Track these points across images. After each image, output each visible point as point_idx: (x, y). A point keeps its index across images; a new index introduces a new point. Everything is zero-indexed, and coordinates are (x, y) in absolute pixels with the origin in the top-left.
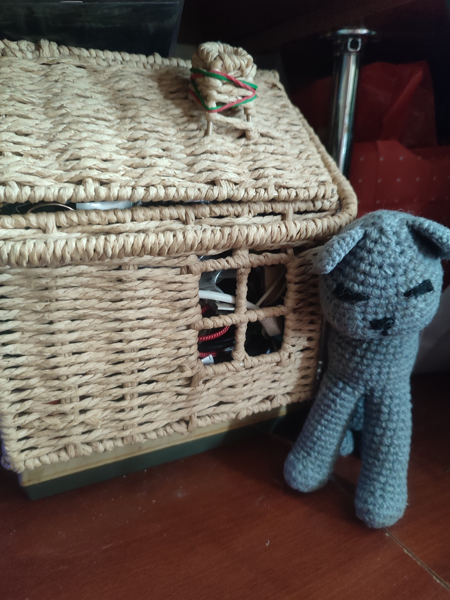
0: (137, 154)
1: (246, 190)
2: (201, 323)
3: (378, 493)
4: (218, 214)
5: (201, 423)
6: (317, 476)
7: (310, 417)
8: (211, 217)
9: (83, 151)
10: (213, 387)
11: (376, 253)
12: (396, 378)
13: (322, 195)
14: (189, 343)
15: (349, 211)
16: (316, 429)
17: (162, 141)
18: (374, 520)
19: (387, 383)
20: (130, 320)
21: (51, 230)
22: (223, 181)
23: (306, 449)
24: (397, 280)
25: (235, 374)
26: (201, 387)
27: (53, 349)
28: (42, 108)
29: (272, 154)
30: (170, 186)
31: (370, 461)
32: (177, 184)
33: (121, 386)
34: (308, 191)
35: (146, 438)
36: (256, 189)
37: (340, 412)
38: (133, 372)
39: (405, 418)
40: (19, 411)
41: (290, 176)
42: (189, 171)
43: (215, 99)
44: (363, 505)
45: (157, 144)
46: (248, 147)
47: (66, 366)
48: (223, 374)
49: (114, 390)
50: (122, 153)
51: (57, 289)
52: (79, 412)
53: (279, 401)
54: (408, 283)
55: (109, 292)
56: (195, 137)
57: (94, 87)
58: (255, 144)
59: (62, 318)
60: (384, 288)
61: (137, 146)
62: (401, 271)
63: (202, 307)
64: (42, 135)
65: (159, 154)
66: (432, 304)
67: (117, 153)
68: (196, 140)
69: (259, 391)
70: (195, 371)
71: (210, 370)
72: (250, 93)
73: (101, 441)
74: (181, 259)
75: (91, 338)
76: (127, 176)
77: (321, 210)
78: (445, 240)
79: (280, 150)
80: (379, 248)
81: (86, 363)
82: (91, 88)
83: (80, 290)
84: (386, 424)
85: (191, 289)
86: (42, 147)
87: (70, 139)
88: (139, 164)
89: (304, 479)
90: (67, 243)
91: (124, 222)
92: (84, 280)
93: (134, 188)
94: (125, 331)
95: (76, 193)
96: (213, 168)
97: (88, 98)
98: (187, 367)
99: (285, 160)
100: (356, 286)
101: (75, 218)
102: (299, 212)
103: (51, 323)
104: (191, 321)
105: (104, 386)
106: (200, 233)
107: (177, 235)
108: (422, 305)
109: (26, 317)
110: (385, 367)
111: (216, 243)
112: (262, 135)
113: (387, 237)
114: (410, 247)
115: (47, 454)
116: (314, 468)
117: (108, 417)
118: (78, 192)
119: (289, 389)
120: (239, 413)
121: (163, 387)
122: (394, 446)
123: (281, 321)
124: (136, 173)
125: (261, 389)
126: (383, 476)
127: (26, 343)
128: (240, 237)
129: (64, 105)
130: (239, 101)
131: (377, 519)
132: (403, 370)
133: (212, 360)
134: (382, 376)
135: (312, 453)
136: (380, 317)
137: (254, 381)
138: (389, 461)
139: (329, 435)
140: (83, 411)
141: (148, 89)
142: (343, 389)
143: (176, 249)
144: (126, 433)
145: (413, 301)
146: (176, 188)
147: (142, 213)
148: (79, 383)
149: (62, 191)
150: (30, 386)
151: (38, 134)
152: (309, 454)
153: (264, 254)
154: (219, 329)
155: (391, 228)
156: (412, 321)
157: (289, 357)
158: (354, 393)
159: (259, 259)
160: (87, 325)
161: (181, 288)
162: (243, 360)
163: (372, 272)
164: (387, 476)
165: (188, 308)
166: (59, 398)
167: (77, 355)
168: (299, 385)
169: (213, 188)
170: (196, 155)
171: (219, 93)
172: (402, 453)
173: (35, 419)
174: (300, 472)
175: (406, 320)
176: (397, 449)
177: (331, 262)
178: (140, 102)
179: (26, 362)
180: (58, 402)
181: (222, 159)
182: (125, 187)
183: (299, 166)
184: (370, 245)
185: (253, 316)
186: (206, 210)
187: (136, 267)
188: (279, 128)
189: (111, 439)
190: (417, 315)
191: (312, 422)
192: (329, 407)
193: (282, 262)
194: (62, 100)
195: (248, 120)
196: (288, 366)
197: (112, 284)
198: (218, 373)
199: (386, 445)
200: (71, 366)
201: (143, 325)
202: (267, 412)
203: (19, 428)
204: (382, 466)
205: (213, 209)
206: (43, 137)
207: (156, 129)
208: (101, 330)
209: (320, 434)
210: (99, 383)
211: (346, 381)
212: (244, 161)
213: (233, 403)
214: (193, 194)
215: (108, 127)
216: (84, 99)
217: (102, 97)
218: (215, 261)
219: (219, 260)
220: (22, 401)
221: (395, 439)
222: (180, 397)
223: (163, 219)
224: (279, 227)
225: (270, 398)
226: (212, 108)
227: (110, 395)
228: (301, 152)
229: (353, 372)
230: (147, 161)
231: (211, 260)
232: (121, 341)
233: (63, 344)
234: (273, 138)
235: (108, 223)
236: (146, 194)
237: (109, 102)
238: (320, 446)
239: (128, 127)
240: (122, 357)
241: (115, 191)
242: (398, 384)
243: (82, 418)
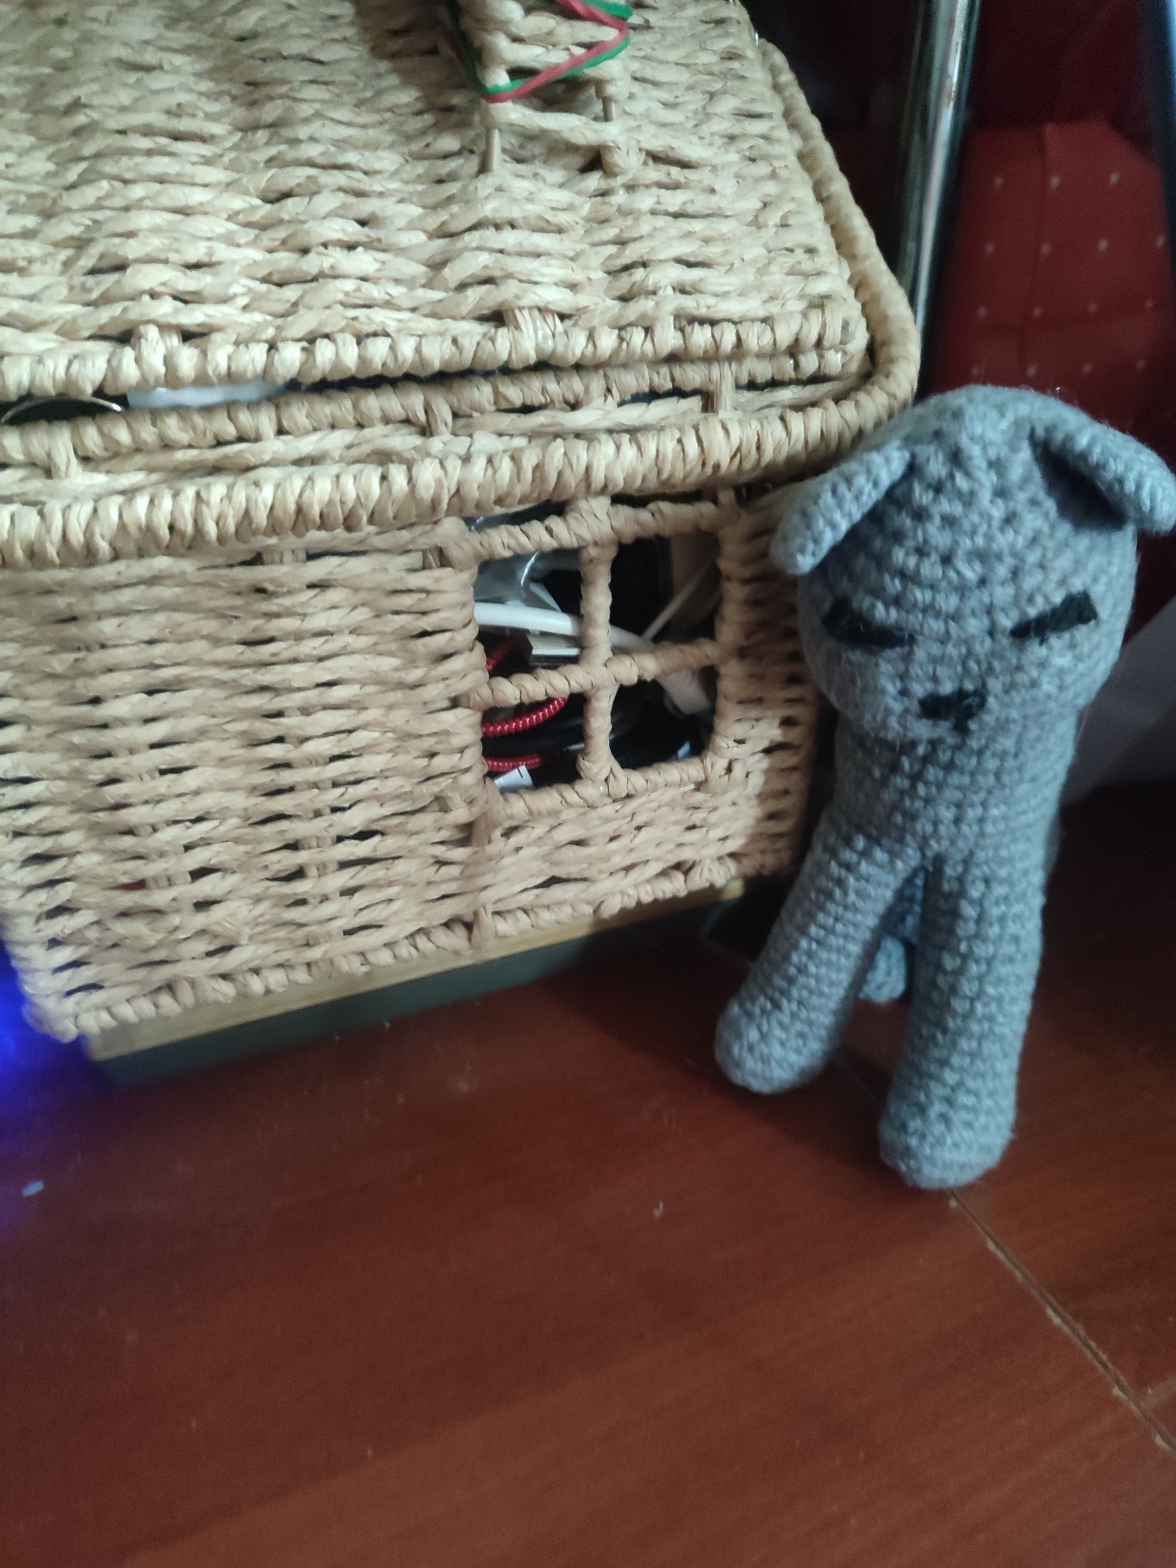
0: (284, 242)
1: (591, 337)
2: (485, 692)
3: (937, 1108)
4: (518, 403)
5: (503, 926)
6: (793, 1058)
7: (784, 914)
8: (499, 410)
9: (132, 242)
10: (529, 845)
11: (937, 520)
12: (1002, 834)
13: (814, 337)
14: (457, 742)
15: (892, 385)
16: (795, 946)
17: (360, 194)
18: (919, 1171)
19: (976, 844)
20: (299, 689)
21: (63, 468)
22: (526, 312)
23: (770, 991)
24: (991, 595)
25: (584, 814)
26: (498, 844)
27: (108, 765)
28: (23, 111)
29: (676, 216)
30: (375, 335)
31: (925, 1033)
32: (392, 326)
33: (294, 846)
34: (772, 330)
35: (366, 962)
36: (621, 329)
37: (856, 910)
38: (318, 814)
39: (1022, 933)
40: (46, 908)
41: (723, 285)
42: (429, 285)
43: (503, 61)
44: (895, 1135)
45: (344, 206)
46: (607, 199)
47: (147, 802)
48: (554, 813)
49: (274, 857)
50: (242, 241)
51: (100, 619)
52: (192, 907)
53: (706, 874)
54: (1023, 603)
55: (235, 622)
56: (452, 177)
57: (169, 34)
58: (631, 188)
59: (122, 689)
60: (956, 616)
61: (286, 217)
62: (1002, 571)
63: (488, 652)
64: (23, 199)
65: (345, 238)
66: (1096, 656)
67: (230, 241)
68: (452, 188)
69: (651, 852)
70: (476, 810)
71: (518, 806)
72: (608, 34)
73: (256, 971)
74: (418, 530)
75: (202, 733)
76: (253, 311)
77: (817, 378)
78: (1130, 486)
79: (702, 203)
80: (945, 506)
81: (197, 793)
82: (160, 37)
83: (161, 618)
84: (970, 947)
85: (453, 606)
86: (27, 235)
87: (98, 206)
88: (289, 271)
89: (760, 1064)
90: (95, 511)
91: (257, 439)
92: (165, 592)
93: (272, 347)
94: (289, 716)
95: (113, 370)
96: (497, 273)
97: (148, 69)
98: (456, 799)
99: (714, 234)
100: (880, 608)
101: (123, 435)
102: (752, 385)
103: (96, 701)
104: (459, 687)
105: (249, 848)
106: (455, 468)
107: (390, 478)
108: (1062, 660)
109: (31, 690)
110: (972, 806)
111: (500, 492)
112: (655, 158)
113: (968, 474)
114: (1034, 502)
115: (128, 1000)
116: (788, 1040)
117: (267, 917)
118: (119, 367)
119: (733, 845)
120: (602, 902)
121: (400, 848)
122: (986, 999)
123: (709, 677)
124: (278, 300)
125: (658, 845)
126: (952, 1068)
127: (41, 749)
128: (567, 473)
129: (83, 100)
130: (576, 62)
131: (927, 1169)
132: (1025, 813)
133: (527, 779)
134: (965, 828)
135: (785, 1003)
136: (947, 688)
137: (639, 828)
138: (971, 1036)
139: (829, 964)
140: (203, 905)
141: (326, 29)
142: (866, 854)
143: (390, 513)
144: (315, 954)
145: (1036, 650)
146: (388, 341)
147: (304, 412)
148: (185, 842)
149: (75, 367)
150: (66, 849)
151: (12, 197)
152: (777, 1006)
153: (652, 506)
154: (537, 706)
155: (984, 448)
156: (1034, 700)
157: (729, 770)
158: (892, 862)
159: (637, 522)
160: (187, 704)
161: (424, 607)
162: (606, 780)
163: (922, 571)
164: (962, 1070)
165: (450, 655)
166: (139, 876)
167: (171, 776)
168: (761, 834)
169: (496, 333)
170: (451, 235)
171: (517, 39)
172: (1005, 1016)
173: (86, 923)
174: (751, 1048)
175: (1017, 697)
176: (993, 1007)
177: (811, 546)
178: (299, 73)
179: (47, 795)
180: (140, 885)
181: (525, 243)
182: (247, 346)
183: (755, 252)
184: (921, 495)
185: (630, 670)
186: (482, 393)
187: (302, 555)
188: (705, 129)
189: (280, 966)
190: (1048, 686)
191: (788, 929)
192: (829, 895)
193: (705, 525)
194: (78, 83)
195: (607, 118)
196: (725, 792)
197: (239, 601)
198: (540, 814)
199: (965, 997)
200: (159, 801)
201: (333, 701)
202: (674, 900)
203: (54, 943)
204: (954, 1044)
205: (502, 389)
206: (24, 206)
207: (342, 159)
208: (224, 715)
209: (804, 959)
210: (237, 841)
211: (874, 833)
212: (594, 245)
213: (584, 880)
214: (437, 354)
215: (207, 161)
216: (140, 74)
217: (192, 63)
218: (516, 530)
219: (525, 526)
220: (51, 883)
221: (991, 984)
222: (444, 870)
223: (364, 423)
224: (680, 441)
225: (683, 868)
226: (496, 86)
227: (266, 867)
228: (765, 205)
229: (891, 814)
230: (312, 264)
231: (503, 527)
232: (280, 740)
233: (132, 751)
234: (684, 165)
235: (215, 442)
236: (307, 361)
237: (212, 79)
238: (805, 987)
239: (262, 156)
240: (286, 777)
241: (221, 356)
242: (1008, 847)
243: (200, 920)
